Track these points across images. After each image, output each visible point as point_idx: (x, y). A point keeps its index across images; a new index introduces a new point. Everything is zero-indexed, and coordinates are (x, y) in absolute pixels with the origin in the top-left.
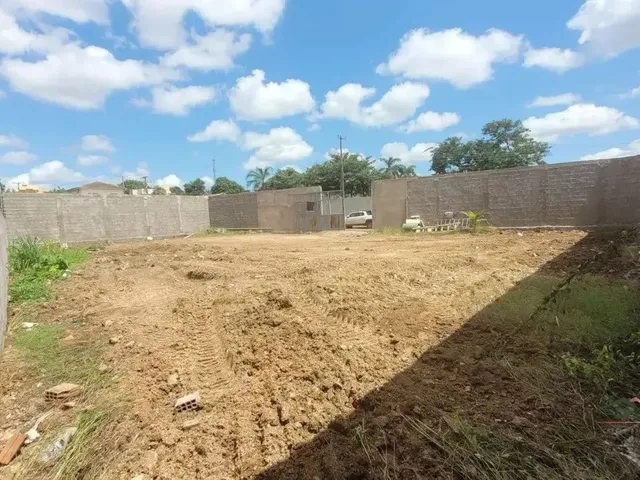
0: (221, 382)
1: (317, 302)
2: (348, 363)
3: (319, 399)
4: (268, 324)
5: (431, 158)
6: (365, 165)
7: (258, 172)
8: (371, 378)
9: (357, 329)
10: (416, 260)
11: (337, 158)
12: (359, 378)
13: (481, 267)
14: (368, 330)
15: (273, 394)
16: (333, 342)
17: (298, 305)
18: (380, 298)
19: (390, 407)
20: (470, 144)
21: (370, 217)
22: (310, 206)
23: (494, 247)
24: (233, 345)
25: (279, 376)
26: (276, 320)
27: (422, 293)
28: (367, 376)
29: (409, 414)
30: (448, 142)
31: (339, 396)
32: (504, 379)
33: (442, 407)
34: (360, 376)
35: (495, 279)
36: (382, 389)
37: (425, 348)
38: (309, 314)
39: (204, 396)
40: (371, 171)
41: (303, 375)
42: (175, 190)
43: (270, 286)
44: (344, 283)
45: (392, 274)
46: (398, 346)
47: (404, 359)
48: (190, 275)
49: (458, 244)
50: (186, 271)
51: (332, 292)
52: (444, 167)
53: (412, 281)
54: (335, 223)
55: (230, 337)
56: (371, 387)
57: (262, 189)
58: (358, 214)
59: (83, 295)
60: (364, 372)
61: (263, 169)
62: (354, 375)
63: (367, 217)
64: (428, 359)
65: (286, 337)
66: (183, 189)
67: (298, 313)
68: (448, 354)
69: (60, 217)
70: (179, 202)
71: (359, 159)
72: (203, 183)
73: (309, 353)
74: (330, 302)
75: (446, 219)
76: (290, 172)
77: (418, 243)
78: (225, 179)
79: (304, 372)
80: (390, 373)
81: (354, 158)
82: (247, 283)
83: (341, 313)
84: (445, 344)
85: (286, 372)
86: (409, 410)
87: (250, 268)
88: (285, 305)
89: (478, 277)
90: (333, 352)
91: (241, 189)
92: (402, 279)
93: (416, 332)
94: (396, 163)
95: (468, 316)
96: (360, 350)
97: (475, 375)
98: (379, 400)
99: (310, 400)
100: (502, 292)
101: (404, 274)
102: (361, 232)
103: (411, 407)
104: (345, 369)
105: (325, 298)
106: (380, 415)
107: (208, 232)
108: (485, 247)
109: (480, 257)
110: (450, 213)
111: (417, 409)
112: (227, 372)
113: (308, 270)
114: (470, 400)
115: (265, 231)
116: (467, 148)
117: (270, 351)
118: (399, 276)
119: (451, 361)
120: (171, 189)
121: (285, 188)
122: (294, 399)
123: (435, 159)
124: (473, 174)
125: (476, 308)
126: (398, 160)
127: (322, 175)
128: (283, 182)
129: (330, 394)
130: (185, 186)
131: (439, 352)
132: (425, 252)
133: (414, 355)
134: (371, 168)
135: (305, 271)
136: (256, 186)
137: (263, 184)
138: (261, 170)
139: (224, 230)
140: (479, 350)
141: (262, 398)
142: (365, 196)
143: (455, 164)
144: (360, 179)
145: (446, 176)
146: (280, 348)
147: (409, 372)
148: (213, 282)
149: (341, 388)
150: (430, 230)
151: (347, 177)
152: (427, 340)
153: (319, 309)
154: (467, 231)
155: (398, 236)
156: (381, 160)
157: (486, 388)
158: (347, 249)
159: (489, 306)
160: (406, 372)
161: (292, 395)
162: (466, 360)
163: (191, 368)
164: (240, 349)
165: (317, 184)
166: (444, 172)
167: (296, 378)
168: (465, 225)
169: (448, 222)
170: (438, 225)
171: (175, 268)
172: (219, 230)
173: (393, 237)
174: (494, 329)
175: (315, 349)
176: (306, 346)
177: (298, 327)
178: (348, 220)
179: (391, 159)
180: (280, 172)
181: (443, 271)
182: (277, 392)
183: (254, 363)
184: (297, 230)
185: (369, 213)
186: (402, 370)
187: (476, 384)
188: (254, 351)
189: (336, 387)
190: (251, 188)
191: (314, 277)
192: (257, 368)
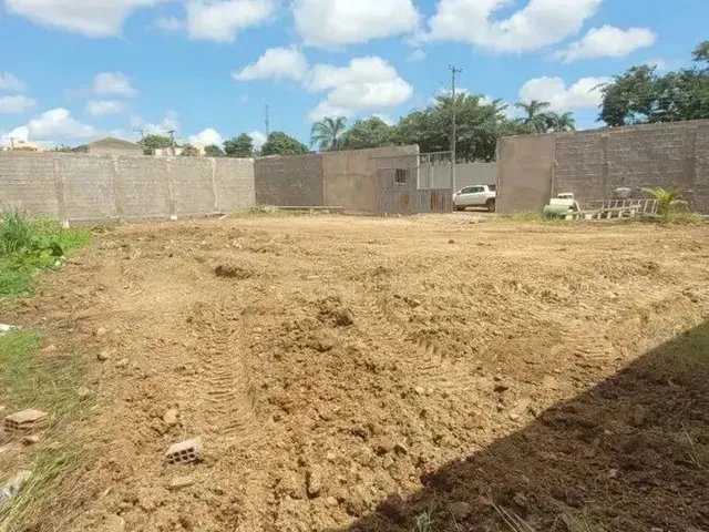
0: (235, 426)
1: (392, 320)
2: (423, 414)
3: (369, 465)
4: (313, 348)
5: (601, 101)
6: (489, 113)
7: (327, 124)
8: (454, 441)
9: (446, 364)
10: (558, 263)
11: (447, 102)
12: (437, 440)
13: (669, 278)
14: (463, 367)
15: (302, 452)
16: (406, 382)
17: (362, 323)
18: (490, 318)
19: (477, 490)
20: (670, 77)
21: (492, 194)
22: (401, 175)
23: (695, 246)
24: (259, 374)
25: (317, 426)
26: (326, 343)
27: (558, 315)
28: (449, 438)
29: (505, 504)
30: (633, 74)
31: (400, 463)
32: (677, 463)
33: (563, 498)
34: (439, 437)
35: (687, 299)
36: (469, 460)
37: (549, 403)
38: (377, 338)
39: (209, 444)
40: (499, 122)
41: (351, 427)
42: (212, 150)
43: (326, 291)
44: (436, 293)
45: (514, 283)
46: (507, 396)
47: (514, 416)
48: (219, 271)
49: (632, 240)
50: (214, 265)
51: (416, 305)
52: (622, 115)
53: (546, 294)
54: (438, 202)
55: (256, 362)
56: (452, 455)
57: (332, 149)
58: (476, 190)
59: (77, 291)
60: (445, 431)
61: (334, 119)
62: (430, 434)
63: (489, 193)
64: (553, 420)
65: (335, 369)
66: (222, 148)
67: (361, 334)
68: (588, 415)
69: (59, 186)
70: (214, 166)
71: (482, 102)
72: (250, 139)
73: (366, 395)
74: (411, 320)
75: (619, 200)
76: (375, 124)
77: (565, 237)
78: (282, 135)
79: (354, 422)
80: (488, 437)
81: (474, 100)
82: (294, 285)
83: (426, 338)
84: (584, 399)
85: (327, 420)
86: (506, 499)
87: (303, 264)
88: (344, 321)
89: (660, 293)
90: (403, 396)
91: (304, 149)
92: (530, 291)
93: (541, 375)
94: (543, 110)
95: (630, 356)
96: (445, 396)
97: (629, 452)
98: (462, 477)
99: (354, 464)
100: (698, 320)
101: (532, 283)
102: (477, 217)
103: (511, 493)
104: (417, 424)
105: (403, 314)
106: (461, 499)
107: (253, 212)
108: (681, 247)
109: (668, 262)
110: (623, 190)
111: (520, 497)
112: (245, 412)
113: (385, 271)
114: (614, 493)
115: (332, 212)
116: (664, 84)
117: (309, 388)
118: (525, 287)
119: (590, 427)
120: (206, 149)
121: (366, 147)
122: (332, 462)
123: (607, 103)
124: (671, 125)
125: (646, 345)
126: (546, 104)
127: (423, 127)
128: (364, 138)
129: (389, 458)
130: (226, 143)
131: (572, 410)
132: (575, 250)
133: (531, 411)
134: (502, 117)
135: (381, 271)
136: (324, 144)
137: (335, 141)
138: (331, 121)
139: (274, 208)
140: (641, 412)
141: (285, 456)
142: (488, 161)
143: (641, 111)
144: (482, 134)
145: (622, 130)
146: (325, 383)
147: (518, 439)
148: (248, 282)
149: (405, 452)
150: (589, 217)
151: (461, 131)
152: (556, 389)
153: (392, 329)
154: (652, 220)
155: (534, 225)
156: (518, 105)
157: (644, 474)
158: (451, 242)
159: (669, 343)
160: (513, 437)
161: (331, 456)
162: (617, 426)
163: (199, 403)
164: (267, 381)
165: (413, 142)
166: (622, 123)
167: (341, 430)
168: (649, 210)
169: (620, 204)
170: (603, 209)
171: (200, 260)
172: (267, 208)
173: (527, 226)
174: (674, 381)
175: (376, 389)
176: (364, 382)
177: (356, 356)
178: (458, 197)
179: (534, 103)
180: (359, 123)
181: (601, 281)
182: (309, 450)
183: (283, 404)
184: (379, 211)
185: (492, 188)
186: (508, 433)
187: (629, 467)
188: (286, 386)
189: (398, 449)
190: (316, 148)
191: (393, 282)
192: (286, 410)
